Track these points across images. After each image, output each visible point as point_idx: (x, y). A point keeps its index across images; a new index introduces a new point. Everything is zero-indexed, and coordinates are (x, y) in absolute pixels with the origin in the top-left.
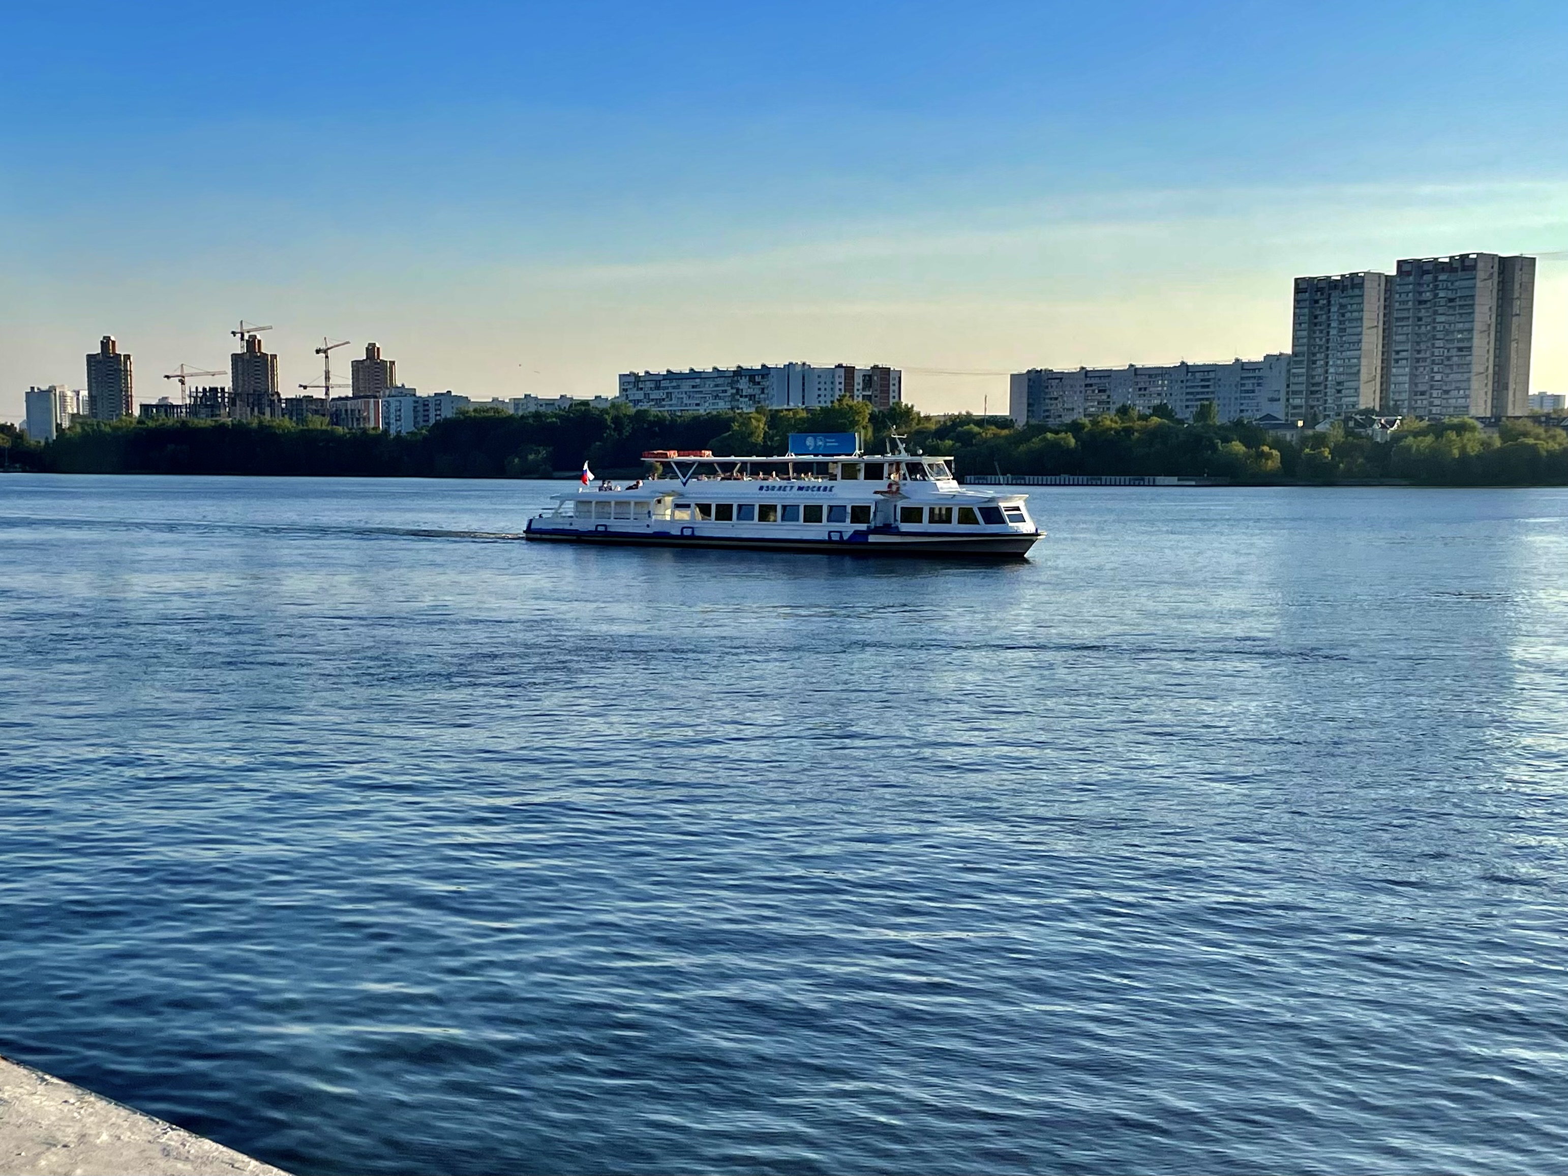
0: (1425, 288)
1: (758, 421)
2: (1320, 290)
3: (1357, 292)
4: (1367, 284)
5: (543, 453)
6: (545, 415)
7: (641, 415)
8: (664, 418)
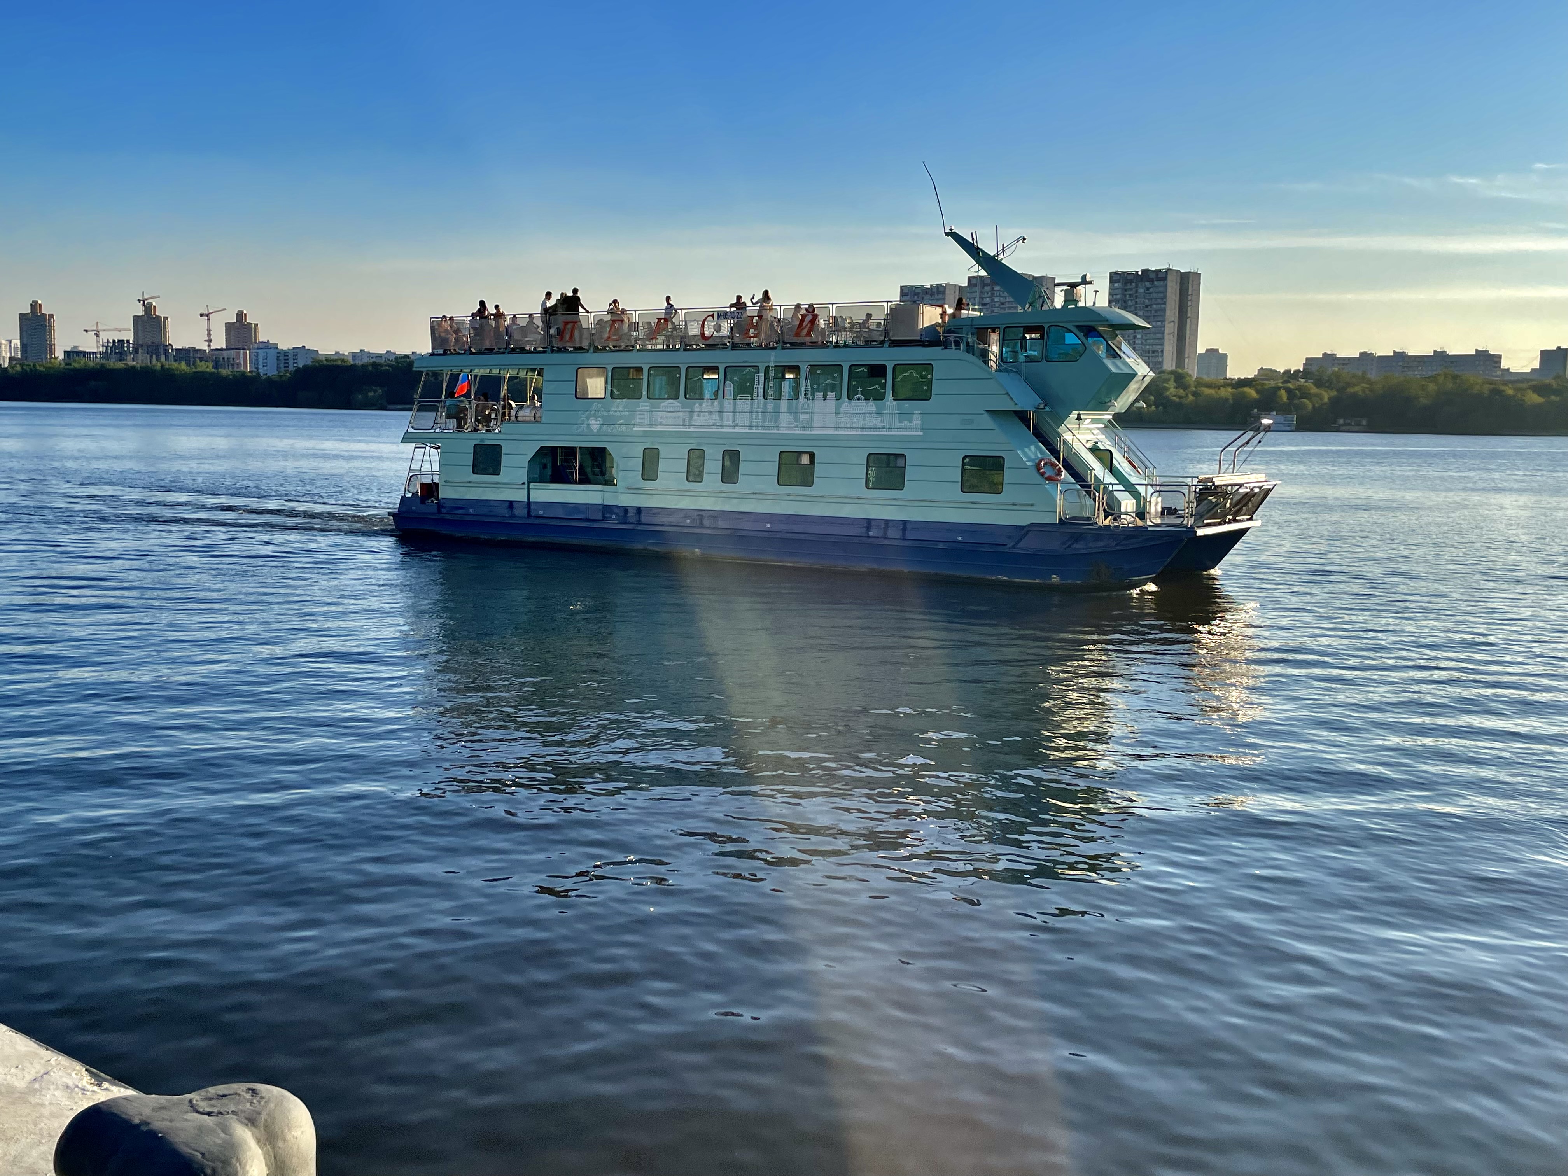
0: (986, 295)
2: (917, 294)
3: (940, 296)
4: (947, 292)
5: (380, 391)
6: (380, 365)
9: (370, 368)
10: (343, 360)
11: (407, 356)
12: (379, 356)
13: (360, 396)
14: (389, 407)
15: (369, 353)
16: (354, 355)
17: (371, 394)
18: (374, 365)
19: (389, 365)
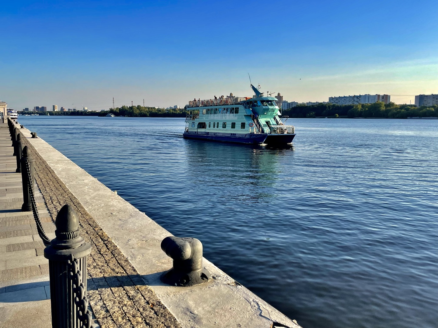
1: (360, 106)
5: (314, 113)
6: (314, 106)
7: (334, 105)
8: (339, 106)
9: (311, 107)
10: (304, 105)
11: (322, 103)
12: (314, 103)
13: (308, 115)
14: (316, 117)
15: (311, 102)
16: (307, 103)
17: (311, 114)
18: (312, 106)
19: (316, 106)
